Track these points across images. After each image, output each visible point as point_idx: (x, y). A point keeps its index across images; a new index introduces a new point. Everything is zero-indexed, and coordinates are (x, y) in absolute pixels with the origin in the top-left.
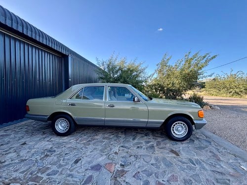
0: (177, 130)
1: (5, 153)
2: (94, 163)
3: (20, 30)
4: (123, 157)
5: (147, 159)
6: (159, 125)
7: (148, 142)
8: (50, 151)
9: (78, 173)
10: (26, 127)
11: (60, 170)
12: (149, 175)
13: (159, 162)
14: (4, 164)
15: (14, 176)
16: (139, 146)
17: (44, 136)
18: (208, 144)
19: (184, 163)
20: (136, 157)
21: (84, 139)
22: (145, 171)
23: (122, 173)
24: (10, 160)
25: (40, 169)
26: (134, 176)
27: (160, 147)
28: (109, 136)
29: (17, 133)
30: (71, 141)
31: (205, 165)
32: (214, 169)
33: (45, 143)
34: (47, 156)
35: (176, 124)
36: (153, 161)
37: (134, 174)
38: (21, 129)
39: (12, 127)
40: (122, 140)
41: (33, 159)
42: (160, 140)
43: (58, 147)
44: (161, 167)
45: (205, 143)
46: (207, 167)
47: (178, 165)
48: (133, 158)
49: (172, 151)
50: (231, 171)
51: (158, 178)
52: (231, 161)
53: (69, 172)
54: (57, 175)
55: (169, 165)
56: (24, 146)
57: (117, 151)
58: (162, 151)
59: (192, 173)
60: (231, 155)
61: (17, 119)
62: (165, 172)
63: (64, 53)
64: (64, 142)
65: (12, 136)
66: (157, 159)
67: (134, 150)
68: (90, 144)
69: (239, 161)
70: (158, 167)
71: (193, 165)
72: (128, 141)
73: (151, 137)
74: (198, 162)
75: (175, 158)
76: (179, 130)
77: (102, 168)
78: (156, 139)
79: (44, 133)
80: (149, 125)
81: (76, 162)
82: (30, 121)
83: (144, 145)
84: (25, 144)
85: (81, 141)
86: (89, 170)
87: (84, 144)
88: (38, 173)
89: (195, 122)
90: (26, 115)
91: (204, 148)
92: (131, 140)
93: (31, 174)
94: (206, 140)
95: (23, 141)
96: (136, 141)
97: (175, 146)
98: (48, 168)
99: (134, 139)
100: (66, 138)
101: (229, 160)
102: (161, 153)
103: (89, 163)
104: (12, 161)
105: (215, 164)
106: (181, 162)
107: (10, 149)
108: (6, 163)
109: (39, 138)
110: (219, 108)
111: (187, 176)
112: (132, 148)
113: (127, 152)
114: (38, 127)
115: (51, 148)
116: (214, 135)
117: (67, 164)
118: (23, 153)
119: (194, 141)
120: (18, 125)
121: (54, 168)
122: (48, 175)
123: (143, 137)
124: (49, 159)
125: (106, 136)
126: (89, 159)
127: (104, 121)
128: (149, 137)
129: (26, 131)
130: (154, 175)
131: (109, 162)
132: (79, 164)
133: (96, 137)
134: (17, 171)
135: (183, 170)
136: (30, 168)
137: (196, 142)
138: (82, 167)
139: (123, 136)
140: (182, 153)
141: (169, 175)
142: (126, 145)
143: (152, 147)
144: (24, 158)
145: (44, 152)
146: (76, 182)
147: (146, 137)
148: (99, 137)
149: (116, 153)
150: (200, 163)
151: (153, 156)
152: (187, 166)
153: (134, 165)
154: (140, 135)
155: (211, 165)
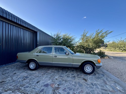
0: (87, 69)
1: (6, 77)
2: (45, 83)
3: (15, 21)
4: (59, 81)
5: (71, 82)
6: (78, 66)
7: (73, 74)
8: (26, 77)
9: (38, 87)
10: (17, 66)
11: (30, 86)
12: (70, 90)
13: (77, 84)
14: (5, 82)
15: (10, 88)
16: (68, 76)
17: (24, 70)
18: (102, 76)
19: (88, 85)
20: (66, 81)
21: (43, 72)
22: (69, 88)
23: (58, 88)
24: (8, 81)
25: (21, 85)
26: (63, 90)
27: (78, 77)
28: (54, 71)
29: (12, 68)
30: (36, 73)
31: (98, 86)
32: (102, 88)
33: (24, 74)
34: (25, 79)
35: (87, 66)
36: (73, 83)
37: (63, 89)
38: (14, 67)
39: (10, 66)
40: (60, 73)
41: (19, 80)
42: (79, 73)
43: (30, 76)
44: (77, 86)
45: (101, 76)
46: (99, 87)
47: (85, 86)
48: (64, 82)
49: (84, 79)
50: (111, 89)
51: (74, 91)
52: (112, 85)
53: (33, 87)
54: (28, 88)
55: (81, 85)
56: (15, 75)
57: (57, 78)
58: (79, 79)
59: (91, 89)
60: (113, 82)
61: (12, 62)
62: (78, 89)
63: (35, 31)
64: (33, 73)
65: (10, 70)
66: (75, 83)
67: (65, 78)
68: (45, 75)
69: (116, 85)
70: (75, 86)
71: (92, 86)
72: (63, 74)
73: (75, 72)
74: (95, 85)
75: (84, 82)
76: (88, 69)
77: (49, 86)
78: (77, 73)
79: (24, 69)
80: (73, 66)
81: (38, 82)
82: (19, 63)
83: (71, 76)
84: (15, 73)
85: (41, 73)
86: (43, 86)
87: (42, 74)
88: (20, 87)
89: (96, 65)
90: (17, 60)
91: (100, 78)
92: (65, 73)
93: (17, 87)
94: (102, 74)
95: (15, 72)
96: (67, 74)
97: (86, 77)
98: (25, 85)
99: (66, 73)
100: (34, 71)
101: (111, 84)
102: (78, 79)
103: (43, 83)
104: (9, 81)
105: (104, 86)
106: (87, 84)
107: (9, 76)
108: (7, 82)
109: (22, 71)
110: (113, 58)
111: (89, 91)
112: (64, 77)
113: (62, 79)
114: (22, 66)
115: (27, 76)
116: (107, 72)
117: (33, 83)
118: (14, 78)
119: (96, 74)
120: (13, 65)
121: (27, 85)
122: (24, 88)
123: (71, 72)
124: (26, 81)
125: (53, 71)
126: (43, 82)
127: (52, 64)
128: (74, 72)
129: (16, 68)
130: (72, 90)
131: (53, 83)
132: (38, 84)
133: (48, 71)
134: (11, 85)
135: (87, 88)
136: (17, 84)
137: (97, 75)
138: (40, 85)
139: (61, 71)
140: (89, 80)
141: (80, 90)
142: (62, 75)
143: (75, 77)
144: (14, 80)
145: (23, 78)
146: (36, 91)
147: (72, 72)
148: (50, 71)
149: (56, 79)
150: (96, 85)
151: (74, 81)
152: (90, 86)
153: (64, 85)
154: (69, 71)
155: (102, 86)
